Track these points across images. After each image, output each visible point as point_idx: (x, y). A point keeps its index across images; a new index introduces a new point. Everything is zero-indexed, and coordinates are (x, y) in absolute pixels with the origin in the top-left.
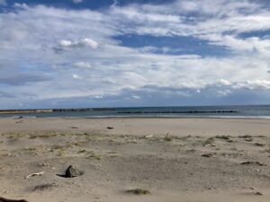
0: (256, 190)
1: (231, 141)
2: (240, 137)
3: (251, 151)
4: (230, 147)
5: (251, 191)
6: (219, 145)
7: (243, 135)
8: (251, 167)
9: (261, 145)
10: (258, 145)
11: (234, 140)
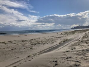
0: (17, 57)
1: (6, 44)
2: (9, 42)
3: (13, 45)
4: (6, 45)
5: (16, 57)
6: (1, 45)
7: (10, 41)
8: (14, 50)
9: (15, 43)
10: (14, 43)
11: (7, 43)
